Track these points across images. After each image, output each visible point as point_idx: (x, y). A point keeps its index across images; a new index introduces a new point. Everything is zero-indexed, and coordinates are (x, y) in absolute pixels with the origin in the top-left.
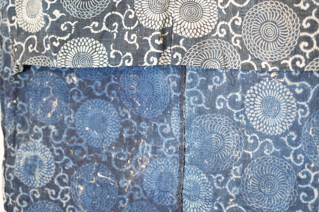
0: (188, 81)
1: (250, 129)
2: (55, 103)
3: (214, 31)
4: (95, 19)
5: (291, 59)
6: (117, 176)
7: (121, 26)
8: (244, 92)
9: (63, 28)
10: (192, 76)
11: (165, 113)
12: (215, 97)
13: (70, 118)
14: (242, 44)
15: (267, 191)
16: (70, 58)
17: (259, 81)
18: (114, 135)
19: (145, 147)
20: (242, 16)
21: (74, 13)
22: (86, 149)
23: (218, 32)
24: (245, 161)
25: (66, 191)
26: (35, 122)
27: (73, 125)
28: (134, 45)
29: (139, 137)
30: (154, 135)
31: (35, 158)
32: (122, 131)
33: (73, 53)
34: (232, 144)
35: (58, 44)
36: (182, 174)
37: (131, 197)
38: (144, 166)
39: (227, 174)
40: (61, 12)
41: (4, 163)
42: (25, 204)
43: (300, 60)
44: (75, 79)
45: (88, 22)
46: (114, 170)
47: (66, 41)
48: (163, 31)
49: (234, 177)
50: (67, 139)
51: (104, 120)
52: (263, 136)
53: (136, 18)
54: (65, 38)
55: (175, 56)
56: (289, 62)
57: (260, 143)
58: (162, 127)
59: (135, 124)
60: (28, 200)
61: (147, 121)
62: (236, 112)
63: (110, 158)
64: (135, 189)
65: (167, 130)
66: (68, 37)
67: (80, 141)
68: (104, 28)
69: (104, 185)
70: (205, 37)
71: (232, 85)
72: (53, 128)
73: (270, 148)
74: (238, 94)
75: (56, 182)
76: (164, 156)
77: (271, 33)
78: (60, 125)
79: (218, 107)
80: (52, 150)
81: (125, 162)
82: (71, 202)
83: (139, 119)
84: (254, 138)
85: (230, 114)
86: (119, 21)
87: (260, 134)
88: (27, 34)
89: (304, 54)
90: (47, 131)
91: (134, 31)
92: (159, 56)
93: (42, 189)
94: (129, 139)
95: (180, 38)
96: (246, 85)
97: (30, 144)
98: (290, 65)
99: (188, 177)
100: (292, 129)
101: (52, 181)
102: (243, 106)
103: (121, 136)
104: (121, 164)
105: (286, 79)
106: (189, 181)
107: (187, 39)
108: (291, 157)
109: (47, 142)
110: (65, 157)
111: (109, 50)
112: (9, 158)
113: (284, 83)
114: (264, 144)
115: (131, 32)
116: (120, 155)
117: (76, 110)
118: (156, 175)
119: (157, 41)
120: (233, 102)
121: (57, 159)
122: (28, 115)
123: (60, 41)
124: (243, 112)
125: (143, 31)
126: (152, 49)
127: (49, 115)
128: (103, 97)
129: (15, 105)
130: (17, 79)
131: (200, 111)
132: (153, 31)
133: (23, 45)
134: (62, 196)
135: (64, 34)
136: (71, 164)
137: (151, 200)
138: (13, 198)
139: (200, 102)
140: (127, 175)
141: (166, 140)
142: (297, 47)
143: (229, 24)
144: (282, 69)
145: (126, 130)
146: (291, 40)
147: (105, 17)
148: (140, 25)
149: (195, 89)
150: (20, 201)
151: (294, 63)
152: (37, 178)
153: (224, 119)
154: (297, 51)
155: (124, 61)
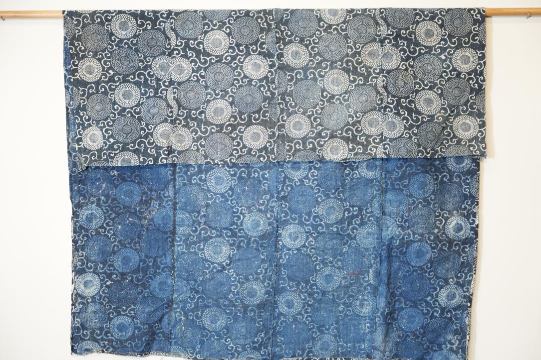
0: (177, 171)
1: (209, 191)
2: (104, 185)
3: (190, 147)
4: (131, 143)
5: (229, 159)
6: (140, 219)
7: (145, 146)
8: (206, 174)
9: (115, 147)
10: (179, 168)
11: (165, 186)
12: (192, 177)
13: (113, 192)
14: (205, 153)
15: (219, 218)
16: (119, 162)
17: (213, 169)
18: (138, 199)
19: (155, 204)
20: (205, 140)
21: (121, 140)
22: (122, 207)
23: (192, 148)
24: (207, 206)
25: (111, 229)
26: (92, 195)
27: (115, 195)
28: (154, 154)
29: (151, 199)
30: (159, 198)
31: (92, 214)
32: (142, 197)
33: (121, 159)
34: (201, 198)
35: (114, 155)
36: (175, 215)
37: (147, 229)
38: (154, 213)
39: (199, 212)
40: (114, 139)
41: (72, 218)
42: (86, 238)
43: (233, 159)
44: (115, 172)
45: (128, 144)
46: (138, 216)
47: (118, 154)
48: (168, 147)
49: (202, 213)
50: (111, 203)
51: (132, 192)
52: (215, 194)
53: (154, 142)
54: (117, 152)
55: (173, 159)
56: (228, 160)
57: (214, 197)
58: (164, 194)
59: (149, 193)
60: (87, 236)
61: (155, 191)
62: (202, 183)
63: (136, 210)
64: (150, 225)
65: (167, 194)
66: (118, 151)
67: (119, 203)
68: (137, 147)
69: (133, 224)
70: (186, 150)
71: (200, 171)
72: (103, 198)
73: (219, 199)
74: (203, 175)
75: (105, 225)
76: (165, 207)
77: (219, 147)
78: (107, 196)
79: (193, 182)
80: (102, 209)
81: (144, 212)
82: (114, 234)
83: (151, 190)
84: (211, 195)
85: (199, 185)
86: (145, 143)
87: (214, 193)
88: (90, 151)
89: (235, 156)
90: (99, 200)
91: (153, 148)
92: (166, 159)
93: (96, 230)
94: (146, 200)
95: (176, 150)
96: (207, 172)
97: (89, 207)
98: (229, 161)
99: (178, 216)
100: (229, 190)
101: (103, 225)
102: (206, 181)
103: (142, 199)
104: (141, 213)
105: (226, 167)
106: (179, 218)
107: (179, 151)
108: (229, 202)
109: (99, 205)
110: (110, 212)
111: (139, 157)
112: (75, 215)
113: (225, 169)
114: (216, 198)
115: (151, 148)
116: (141, 208)
117: (116, 188)
118: (161, 216)
119: (166, 152)
120: (200, 179)
121: (105, 213)
122: (87, 192)
123: (114, 153)
124: (206, 184)
125: (158, 148)
126: (163, 156)
127: (101, 192)
128: (132, 181)
129: (80, 187)
130: (80, 174)
131: (184, 184)
132: (163, 147)
133: (89, 156)
134: (108, 232)
135: (116, 150)
136: (114, 215)
137: (158, 229)
138: (78, 236)
139: (184, 180)
140: (145, 218)
141: (166, 199)
142: (232, 153)
143: (198, 144)
144: (225, 163)
145: (144, 196)
146: (229, 150)
147: (137, 142)
148: (156, 145)
149: (181, 174)
150: (83, 237)
151: (230, 160)
152: (94, 224)
153: (197, 187)
154: (232, 155)
155: (148, 162)
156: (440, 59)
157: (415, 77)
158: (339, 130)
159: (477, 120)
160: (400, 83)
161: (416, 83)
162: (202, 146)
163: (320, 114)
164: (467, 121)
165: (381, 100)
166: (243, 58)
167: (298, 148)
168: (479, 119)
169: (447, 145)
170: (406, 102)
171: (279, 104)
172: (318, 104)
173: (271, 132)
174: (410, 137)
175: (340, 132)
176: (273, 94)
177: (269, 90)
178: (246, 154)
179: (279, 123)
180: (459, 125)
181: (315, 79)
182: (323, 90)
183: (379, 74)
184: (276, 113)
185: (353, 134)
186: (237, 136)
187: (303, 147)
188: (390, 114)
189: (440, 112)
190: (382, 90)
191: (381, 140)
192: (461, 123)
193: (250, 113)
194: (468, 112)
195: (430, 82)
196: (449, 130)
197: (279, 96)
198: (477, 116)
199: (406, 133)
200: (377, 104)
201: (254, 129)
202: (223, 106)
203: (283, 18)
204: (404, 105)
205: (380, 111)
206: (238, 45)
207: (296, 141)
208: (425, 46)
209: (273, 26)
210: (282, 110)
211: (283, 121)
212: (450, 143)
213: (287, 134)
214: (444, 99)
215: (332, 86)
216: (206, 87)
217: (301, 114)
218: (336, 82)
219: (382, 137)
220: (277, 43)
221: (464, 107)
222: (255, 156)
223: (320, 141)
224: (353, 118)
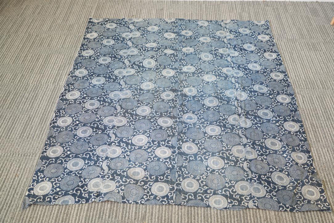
3: (114, 191)
5: (140, 201)
14: (124, 194)
43: (143, 201)
89: (145, 199)
95: (102, 193)
146: (141, 195)
151: (141, 202)
154: (143, 198)
155: (82, 201)
156: (284, 156)
157: (269, 165)
158: (219, 190)
159: (318, 189)
160: (259, 167)
161: (270, 168)
162: (122, 190)
163: (206, 179)
164: (310, 189)
165: (248, 175)
166: (155, 148)
167: (191, 198)
168: (319, 187)
169: (301, 204)
170: (265, 177)
171: (177, 172)
172: (204, 174)
173: (171, 186)
174: (272, 198)
175: (220, 191)
176: (173, 167)
177: (171, 164)
178: (153, 199)
179: (177, 182)
180: (306, 192)
181: (202, 160)
182: (207, 167)
183: (244, 161)
184: (175, 177)
185: (230, 193)
186: (148, 188)
187: (194, 198)
188: (255, 183)
189: (289, 184)
190: (247, 170)
191: (251, 198)
192: (307, 190)
193: (157, 176)
194: (310, 183)
195: (280, 168)
196: (299, 195)
197: (177, 167)
198: (317, 185)
199: (268, 195)
200: (245, 176)
201: (159, 184)
202: (139, 171)
203: (182, 131)
204: (264, 179)
205: (248, 181)
206: (153, 141)
207: (189, 194)
208: (272, 150)
209: (176, 134)
210: (179, 176)
211: (180, 181)
212: (302, 203)
213: (182, 189)
214: (291, 177)
215: (213, 165)
216: (130, 161)
217: (192, 178)
218: (215, 163)
219: (251, 196)
220: (178, 141)
221: (306, 180)
222: (159, 200)
223: (206, 196)
224: (229, 184)
